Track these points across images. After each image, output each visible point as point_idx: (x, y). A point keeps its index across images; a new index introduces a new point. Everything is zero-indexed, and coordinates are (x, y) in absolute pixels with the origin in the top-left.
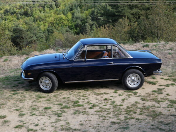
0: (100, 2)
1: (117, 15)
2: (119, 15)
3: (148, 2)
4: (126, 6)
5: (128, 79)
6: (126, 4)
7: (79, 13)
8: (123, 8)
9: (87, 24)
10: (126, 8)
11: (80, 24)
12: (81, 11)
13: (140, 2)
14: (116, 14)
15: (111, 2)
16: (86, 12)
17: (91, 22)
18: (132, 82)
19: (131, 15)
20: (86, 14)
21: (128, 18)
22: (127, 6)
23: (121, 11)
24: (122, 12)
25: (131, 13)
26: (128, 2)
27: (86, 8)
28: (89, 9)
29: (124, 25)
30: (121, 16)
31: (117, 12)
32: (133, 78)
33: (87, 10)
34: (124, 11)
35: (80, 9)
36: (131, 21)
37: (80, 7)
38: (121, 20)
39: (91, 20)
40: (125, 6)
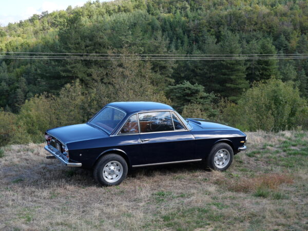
0: (40, 55)
1: (64, 77)
2: (68, 77)
4: (78, 63)
6: (79, 58)
7: (4, 72)
8: (74, 65)
9: (19, 90)
10: (79, 65)
11: (7, 91)
12: (8, 68)
13: (102, 56)
14: (63, 74)
15: (54, 55)
16: (17, 70)
17: (26, 87)
19: (88, 76)
20: (17, 73)
21: (82, 81)
22: (80, 62)
23: (70, 69)
24: (73, 72)
25: (88, 72)
26: (82, 56)
27: (17, 63)
28: (22, 65)
29: (74, 94)
30: (71, 79)
31: (64, 71)
33: (19, 67)
34: (75, 70)
35: (6, 66)
36: (89, 86)
37: (6, 61)
38: (68, 85)
39: (25, 83)
40: (76, 62)
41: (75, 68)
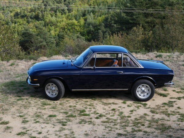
0: (114, 9)
1: (131, 23)
2: (134, 23)
3: (164, 11)
4: (141, 14)
5: (138, 89)
6: (141, 11)
7: (92, 19)
8: (138, 16)
9: (100, 31)
10: (141, 16)
11: (92, 31)
12: (94, 17)
13: (156, 10)
15: (126, 9)
16: (100, 18)
17: (104, 29)
18: (142, 93)
19: (146, 23)
20: (99, 20)
21: (142, 26)
22: (142, 14)
23: (135, 19)
24: (137, 20)
25: (146, 21)
26: (143, 10)
27: (100, 14)
28: (103, 15)
29: (138, 34)
30: (136, 24)
31: (131, 20)
32: (143, 89)
33: (100, 16)
34: (139, 19)
35: (93, 15)
36: (146, 29)
37: (93, 12)
38: (135, 28)
39: (104, 26)
40: (139, 14)
41: (139, 18)
